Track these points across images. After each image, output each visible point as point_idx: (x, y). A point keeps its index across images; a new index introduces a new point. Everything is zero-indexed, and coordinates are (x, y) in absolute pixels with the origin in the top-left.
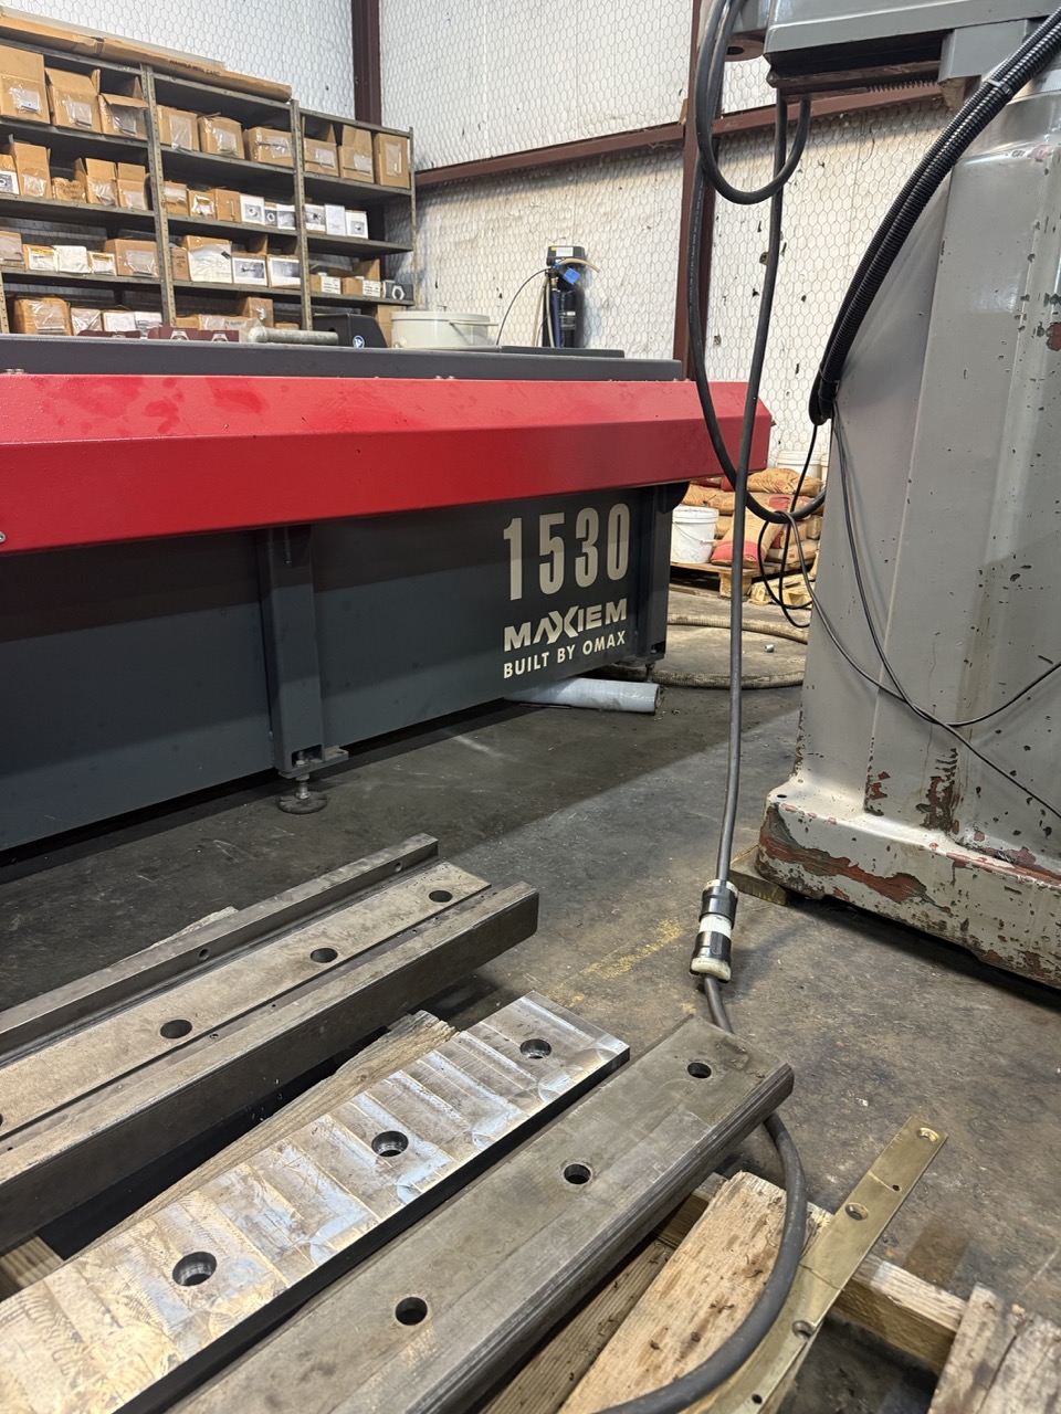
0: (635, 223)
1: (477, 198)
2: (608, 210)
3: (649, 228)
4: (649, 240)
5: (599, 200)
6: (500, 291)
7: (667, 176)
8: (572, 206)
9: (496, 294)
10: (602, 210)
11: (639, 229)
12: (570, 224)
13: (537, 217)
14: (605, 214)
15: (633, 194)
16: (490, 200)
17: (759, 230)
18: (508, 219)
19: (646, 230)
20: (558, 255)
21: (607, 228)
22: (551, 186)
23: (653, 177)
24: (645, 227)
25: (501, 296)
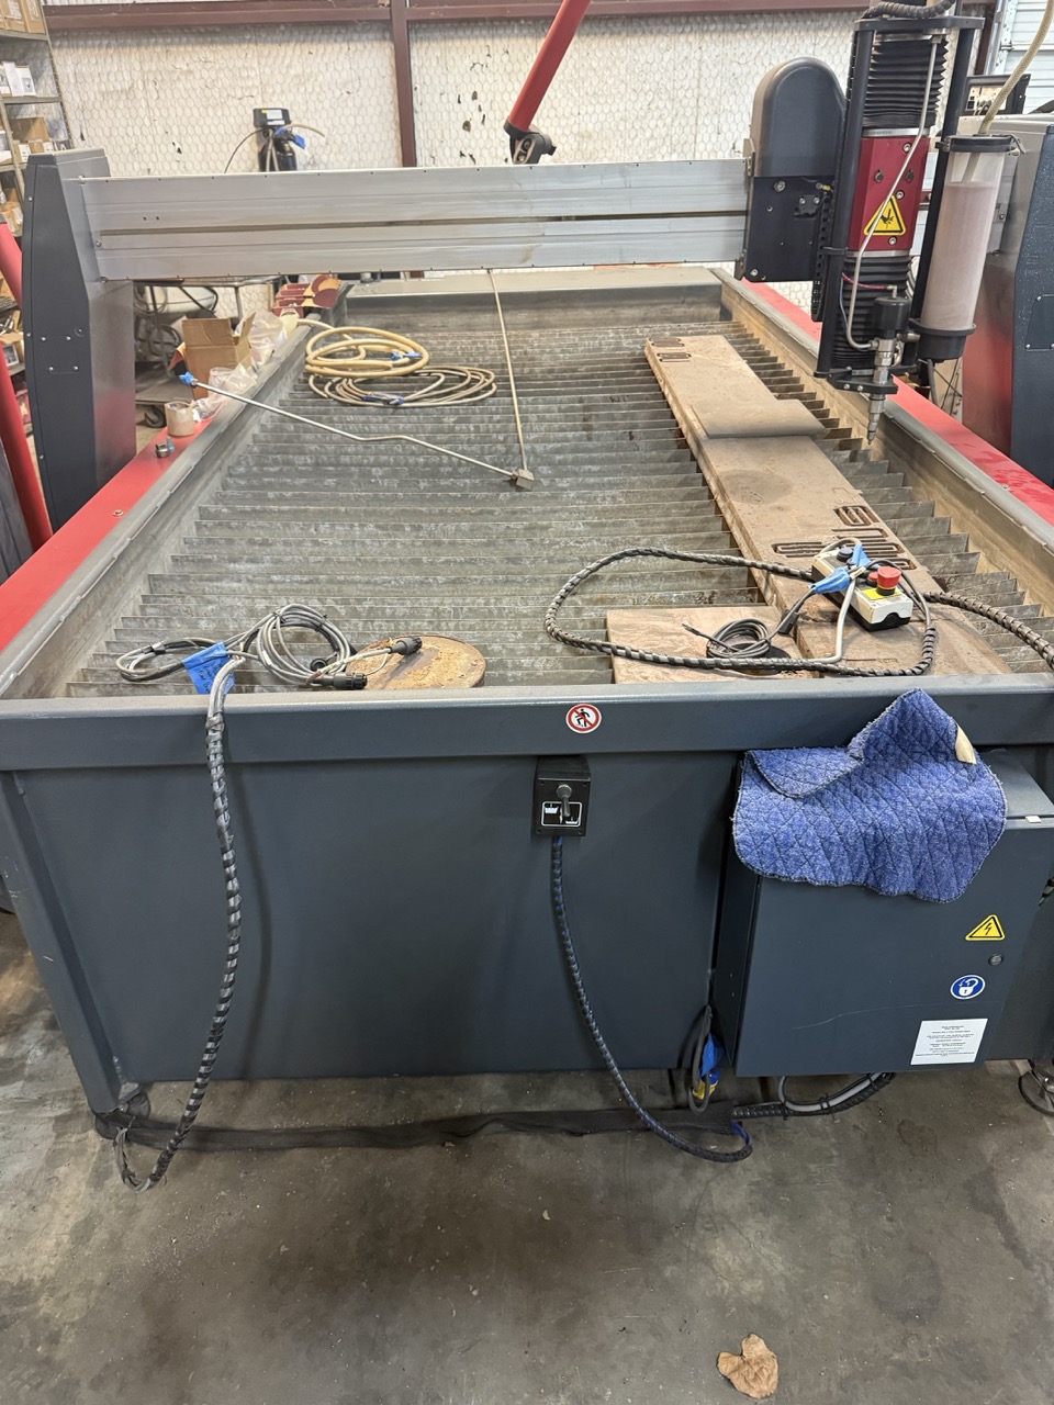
0: (333, 87)
1: (124, 45)
2: (300, 72)
3: (348, 93)
4: (350, 104)
5: (287, 62)
6: (178, 146)
7: (360, 46)
8: (255, 65)
9: (173, 149)
10: (292, 72)
11: (338, 93)
12: (257, 83)
13: (213, 73)
14: (296, 76)
15: (326, 60)
16: (143, 49)
17: (459, 102)
18: (173, 72)
19: (345, 95)
20: (269, 117)
21: (302, 90)
22: (223, 43)
23: (345, 46)
24: (344, 91)
25: (179, 151)
